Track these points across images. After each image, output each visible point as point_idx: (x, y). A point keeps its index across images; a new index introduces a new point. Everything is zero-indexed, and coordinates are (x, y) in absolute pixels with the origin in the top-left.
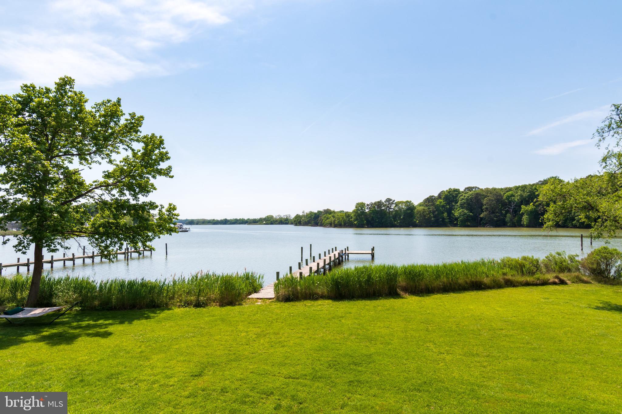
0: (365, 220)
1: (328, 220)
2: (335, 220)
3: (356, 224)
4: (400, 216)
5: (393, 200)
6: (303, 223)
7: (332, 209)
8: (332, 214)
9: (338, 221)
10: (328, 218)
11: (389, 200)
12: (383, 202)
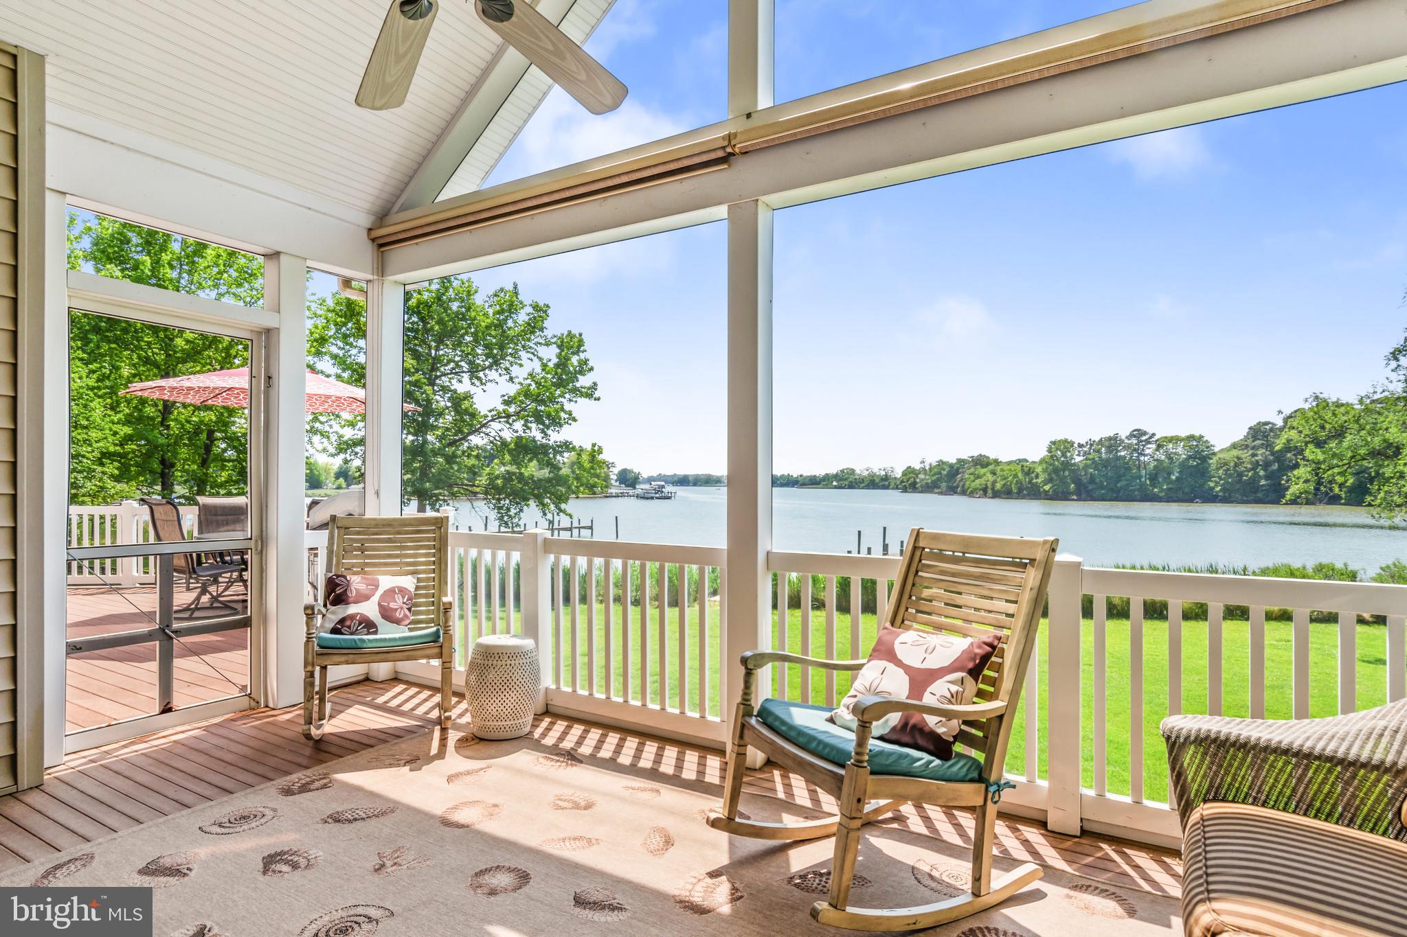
0: (1073, 483)
1: (978, 482)
2: (994, 482)
3: (1048, 491)
4: (1169, 474)
5: (1151, 433)
6: (922, 486)
7: (992, 456)
8: (991, 467)
9: (1002, 483)
10: (979, 477)
11: (1138, 434)
12: (1123, 438)
